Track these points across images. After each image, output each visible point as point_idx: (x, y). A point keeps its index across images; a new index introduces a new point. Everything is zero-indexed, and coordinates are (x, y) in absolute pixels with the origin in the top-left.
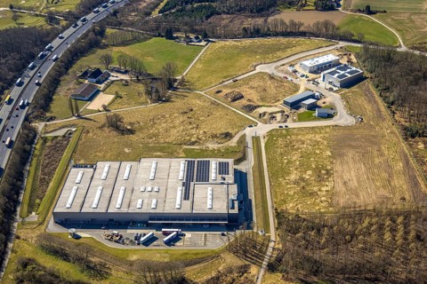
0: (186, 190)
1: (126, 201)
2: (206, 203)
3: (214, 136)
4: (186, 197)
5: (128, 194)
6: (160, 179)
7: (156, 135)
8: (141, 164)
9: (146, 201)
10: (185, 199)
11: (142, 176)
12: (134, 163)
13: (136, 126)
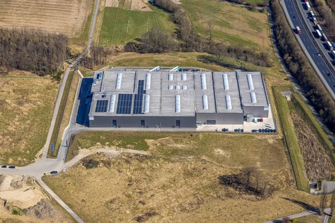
0: (142, 88)
1: (197, 80)
2: (123, 78)
3: (108, 164)
4: (142, 83)
5: (198, 84)
6: (170, 97)
7: (188, 174)
8: (193, 111)
9: (179, 79)
10: (143, 81)
11: (188, 99)
12: (201, 111)
13: (222, 192)
